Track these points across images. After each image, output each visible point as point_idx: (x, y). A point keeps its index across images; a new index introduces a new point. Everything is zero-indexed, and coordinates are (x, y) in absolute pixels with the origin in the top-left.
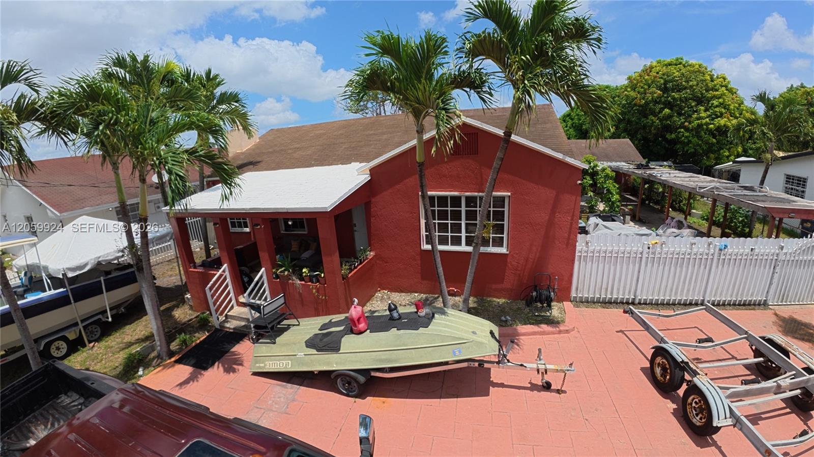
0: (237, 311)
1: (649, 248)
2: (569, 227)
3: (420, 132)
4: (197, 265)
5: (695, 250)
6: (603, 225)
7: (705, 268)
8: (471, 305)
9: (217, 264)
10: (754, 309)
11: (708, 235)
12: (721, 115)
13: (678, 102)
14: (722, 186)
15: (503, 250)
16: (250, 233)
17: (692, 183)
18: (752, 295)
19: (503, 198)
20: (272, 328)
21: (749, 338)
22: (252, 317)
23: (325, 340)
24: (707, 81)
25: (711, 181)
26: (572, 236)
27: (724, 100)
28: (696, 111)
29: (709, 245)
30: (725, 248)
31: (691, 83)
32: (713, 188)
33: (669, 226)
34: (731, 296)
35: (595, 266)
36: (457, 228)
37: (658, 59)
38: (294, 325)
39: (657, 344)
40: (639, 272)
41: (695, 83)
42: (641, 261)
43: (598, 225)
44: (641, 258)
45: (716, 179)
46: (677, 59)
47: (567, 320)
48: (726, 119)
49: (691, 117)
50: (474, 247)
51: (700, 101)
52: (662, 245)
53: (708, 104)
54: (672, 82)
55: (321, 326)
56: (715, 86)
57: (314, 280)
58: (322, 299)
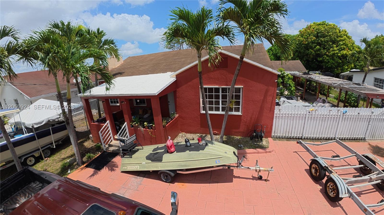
0: (114, 142)
1: (309, 112)
2: (271, 102)
3: (200, 57)
4: (95, 121)
5: (331, 113)
6: (287, 102)
7: (336, 122)
8: (224, 140)
9: (104, 120)
10: (359, 142)
11: (338, 106)
12: (344, 49)
13: (324, 43)
14: (344, 83)
15: (239, 113)
16: (120, 106)
17: (330, 81)
18: (358, 135)
19: (240, 88)
20: (130, 150)
21: (357, 155)
22: (121, 145)
23: (155, 156)
24: (338, 33)
25: (339, 81)
26: (272, 107)
27: (345, 42)
28: (332, 47)
29: (338, 111)
30: (346, 113)
31: (330, 34)
32: (340, 84)
33: (319, 102)
34: (348, 135)
35: (283, 121)
36: (218, 103)
37: (314, 22)
38: (140, 149)
39: (313, 158)
40: (304, 124)
41: (331, 33)
42: (305, 118)
43: (285, 101)
45: (341, 80)
46: (323, 22)
47: (270, 147)
48: (346, 51)
49: (330, 50)
50: (226, 112)
51: (334, 42)
52: (315, 111)
53: (338, 44)
54: (320, 33)
55: (154, 150)
56: (341, 35)
57: (150, 128)
58: (153, 137)
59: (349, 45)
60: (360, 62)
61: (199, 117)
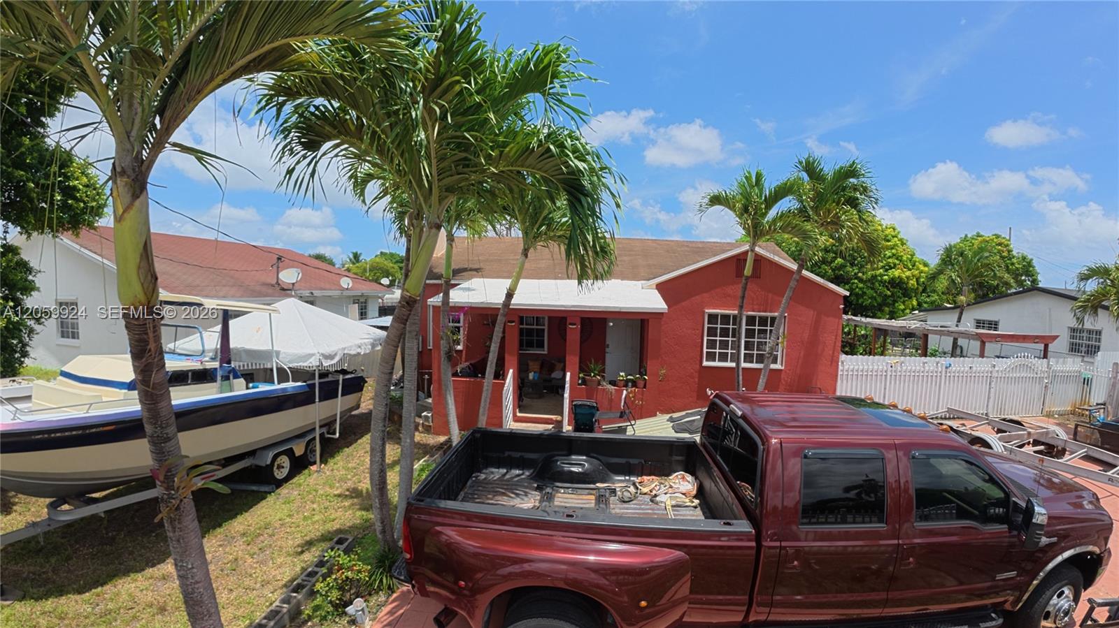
1: (891, 367)
5: (927, 368)
7: (936, 385)
12: (895, 267)
24: (878, 231)
27: (897, 251)
28: (869, 262)
29: (937, 364)
30: (950, 366)
40: (885, 389)
42: (886, 378)
44: (886, 376)
48: (899, 271)
49: (865, 268)
52: (901, 364)
53: (880, 255)
56: (886, 236)
57: (630, 384)
58: (637, 405)
59: (905, 258)
60: (929, 296)
61: (696, 375)
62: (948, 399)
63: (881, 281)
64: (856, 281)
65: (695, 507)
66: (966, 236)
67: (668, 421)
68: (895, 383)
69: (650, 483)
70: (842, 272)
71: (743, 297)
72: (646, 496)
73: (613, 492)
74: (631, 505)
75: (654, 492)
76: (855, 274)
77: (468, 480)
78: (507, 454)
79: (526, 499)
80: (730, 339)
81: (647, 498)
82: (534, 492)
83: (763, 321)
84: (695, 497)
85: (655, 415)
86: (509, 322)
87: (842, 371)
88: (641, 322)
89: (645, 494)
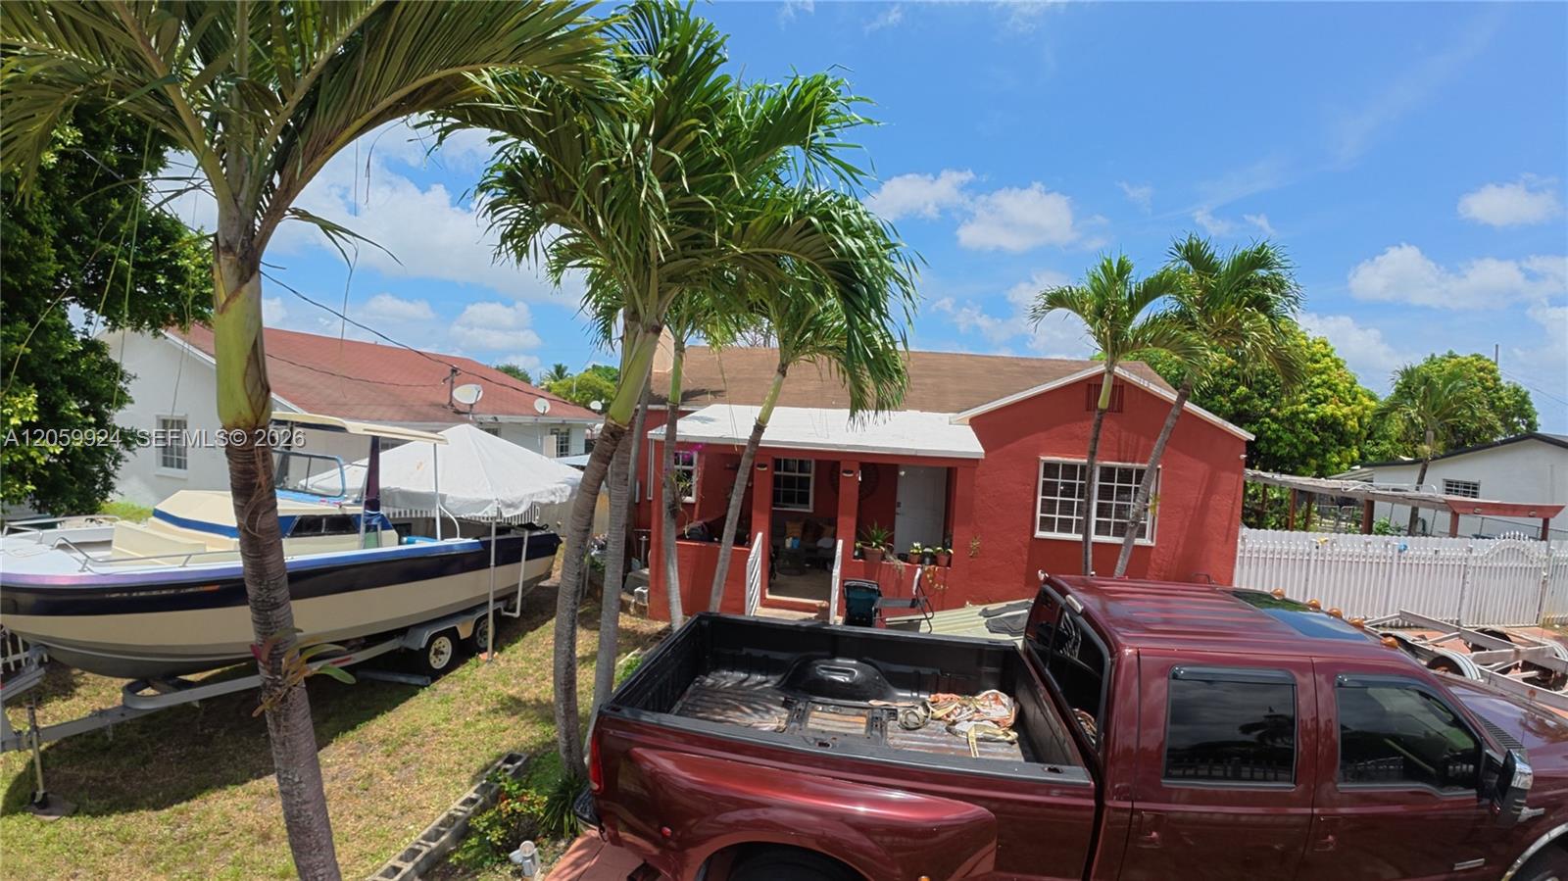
1: (1317, 548)
5: (1371, 551)
7: (1384, 576)
12: (1326, 400)
15: (1146, 541)
18: (1441, 614)
26: (1233, 526)
27: (1329, 376)
29: (1386, 546)
30: (1407, 549)
40: (1307, 580)
42: (1308, 565)
44: (1309, 560)
48: (1332, 406)
49: (1281, 400)
52: (1332, 544)
56: (1313, 354)
57: (928, 560)
58: (936, 590)
59: (1341, 388)
60: (1377, 444)
61: (1025, 551)
62: (1401, 597)
63: (1305, 421)
64: (1268, 420)
65: (1012, 743)
66: (1433, 356)
67: (980, 614)
68: (1323, 572)
69: (947, 704)
70: (1246, 407)
71: (1096, 439)
72: (941, 723)
73: (893, 713)
74: (918, 734)
75: (953, 717)
76: (1267, 409)
77: (688, 686)
78: (745, 651)
79: (767, 717)
80: (1076, 500)
81: (942, 726)
82: (779, 708)
83: (1126, 475)
84: (1013, 728)
85: (962, 605)
86: (759, 466)
87: (1243, 551)
88: (946, 472)
89: (940, 719)
